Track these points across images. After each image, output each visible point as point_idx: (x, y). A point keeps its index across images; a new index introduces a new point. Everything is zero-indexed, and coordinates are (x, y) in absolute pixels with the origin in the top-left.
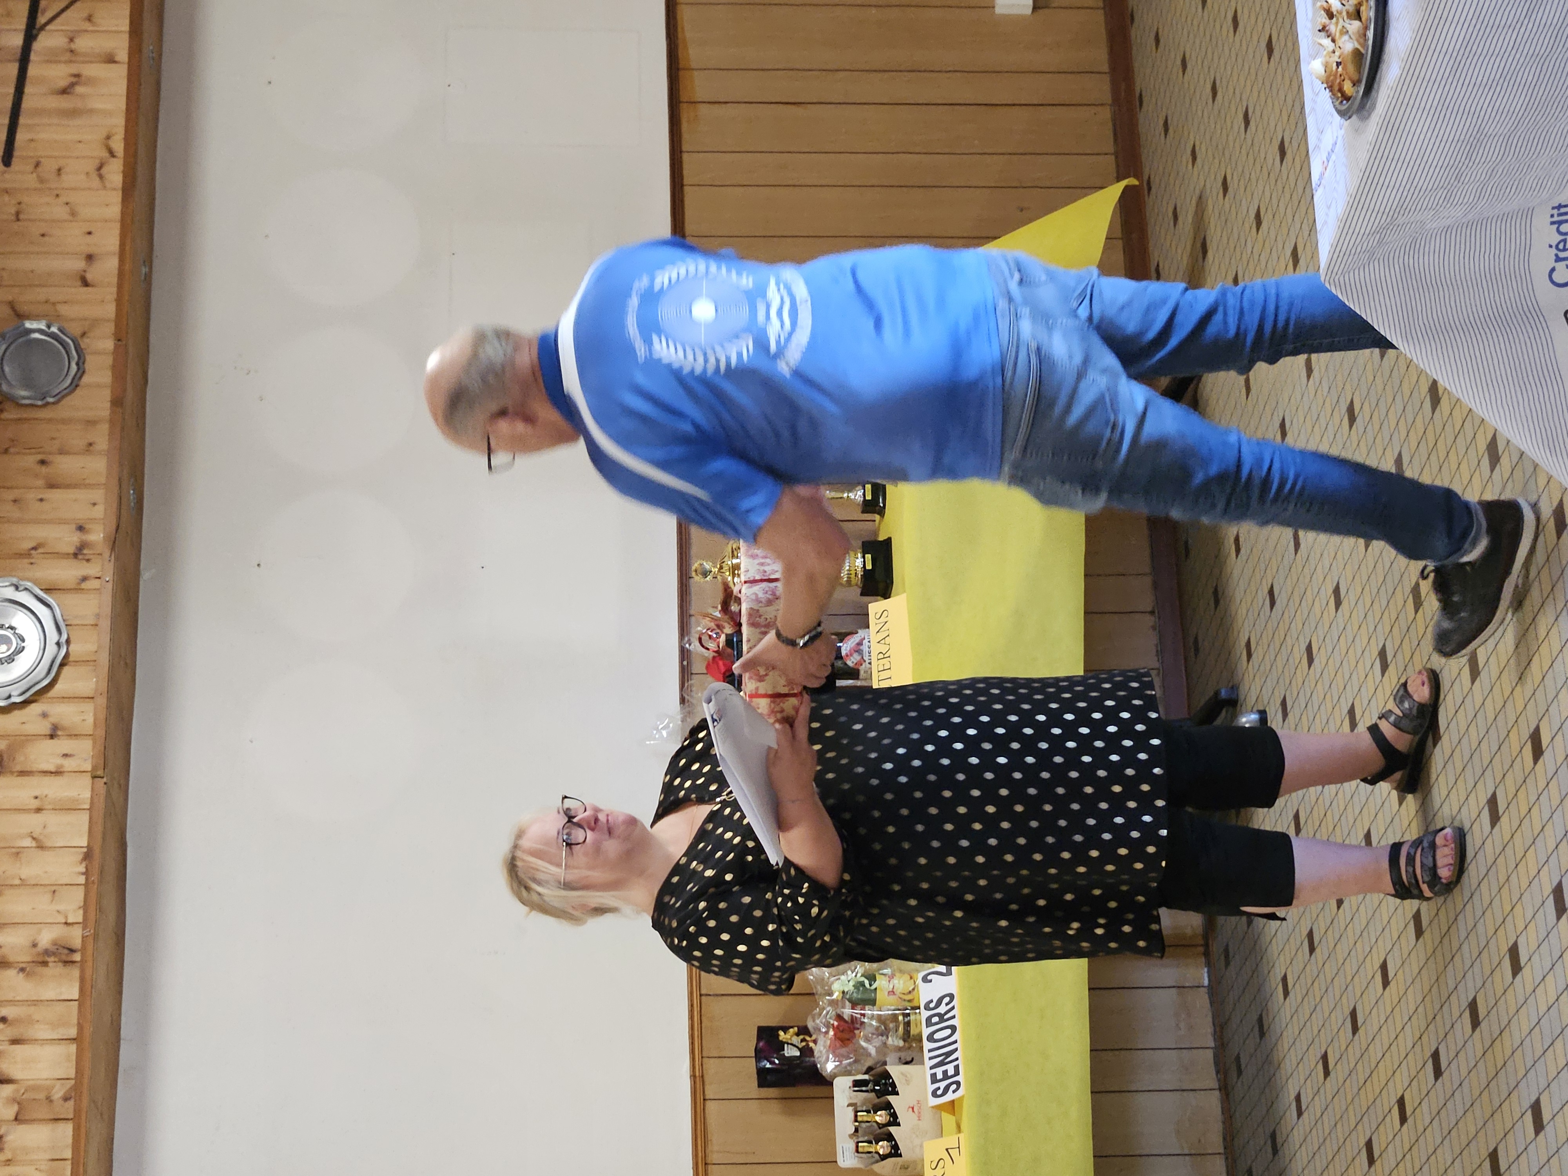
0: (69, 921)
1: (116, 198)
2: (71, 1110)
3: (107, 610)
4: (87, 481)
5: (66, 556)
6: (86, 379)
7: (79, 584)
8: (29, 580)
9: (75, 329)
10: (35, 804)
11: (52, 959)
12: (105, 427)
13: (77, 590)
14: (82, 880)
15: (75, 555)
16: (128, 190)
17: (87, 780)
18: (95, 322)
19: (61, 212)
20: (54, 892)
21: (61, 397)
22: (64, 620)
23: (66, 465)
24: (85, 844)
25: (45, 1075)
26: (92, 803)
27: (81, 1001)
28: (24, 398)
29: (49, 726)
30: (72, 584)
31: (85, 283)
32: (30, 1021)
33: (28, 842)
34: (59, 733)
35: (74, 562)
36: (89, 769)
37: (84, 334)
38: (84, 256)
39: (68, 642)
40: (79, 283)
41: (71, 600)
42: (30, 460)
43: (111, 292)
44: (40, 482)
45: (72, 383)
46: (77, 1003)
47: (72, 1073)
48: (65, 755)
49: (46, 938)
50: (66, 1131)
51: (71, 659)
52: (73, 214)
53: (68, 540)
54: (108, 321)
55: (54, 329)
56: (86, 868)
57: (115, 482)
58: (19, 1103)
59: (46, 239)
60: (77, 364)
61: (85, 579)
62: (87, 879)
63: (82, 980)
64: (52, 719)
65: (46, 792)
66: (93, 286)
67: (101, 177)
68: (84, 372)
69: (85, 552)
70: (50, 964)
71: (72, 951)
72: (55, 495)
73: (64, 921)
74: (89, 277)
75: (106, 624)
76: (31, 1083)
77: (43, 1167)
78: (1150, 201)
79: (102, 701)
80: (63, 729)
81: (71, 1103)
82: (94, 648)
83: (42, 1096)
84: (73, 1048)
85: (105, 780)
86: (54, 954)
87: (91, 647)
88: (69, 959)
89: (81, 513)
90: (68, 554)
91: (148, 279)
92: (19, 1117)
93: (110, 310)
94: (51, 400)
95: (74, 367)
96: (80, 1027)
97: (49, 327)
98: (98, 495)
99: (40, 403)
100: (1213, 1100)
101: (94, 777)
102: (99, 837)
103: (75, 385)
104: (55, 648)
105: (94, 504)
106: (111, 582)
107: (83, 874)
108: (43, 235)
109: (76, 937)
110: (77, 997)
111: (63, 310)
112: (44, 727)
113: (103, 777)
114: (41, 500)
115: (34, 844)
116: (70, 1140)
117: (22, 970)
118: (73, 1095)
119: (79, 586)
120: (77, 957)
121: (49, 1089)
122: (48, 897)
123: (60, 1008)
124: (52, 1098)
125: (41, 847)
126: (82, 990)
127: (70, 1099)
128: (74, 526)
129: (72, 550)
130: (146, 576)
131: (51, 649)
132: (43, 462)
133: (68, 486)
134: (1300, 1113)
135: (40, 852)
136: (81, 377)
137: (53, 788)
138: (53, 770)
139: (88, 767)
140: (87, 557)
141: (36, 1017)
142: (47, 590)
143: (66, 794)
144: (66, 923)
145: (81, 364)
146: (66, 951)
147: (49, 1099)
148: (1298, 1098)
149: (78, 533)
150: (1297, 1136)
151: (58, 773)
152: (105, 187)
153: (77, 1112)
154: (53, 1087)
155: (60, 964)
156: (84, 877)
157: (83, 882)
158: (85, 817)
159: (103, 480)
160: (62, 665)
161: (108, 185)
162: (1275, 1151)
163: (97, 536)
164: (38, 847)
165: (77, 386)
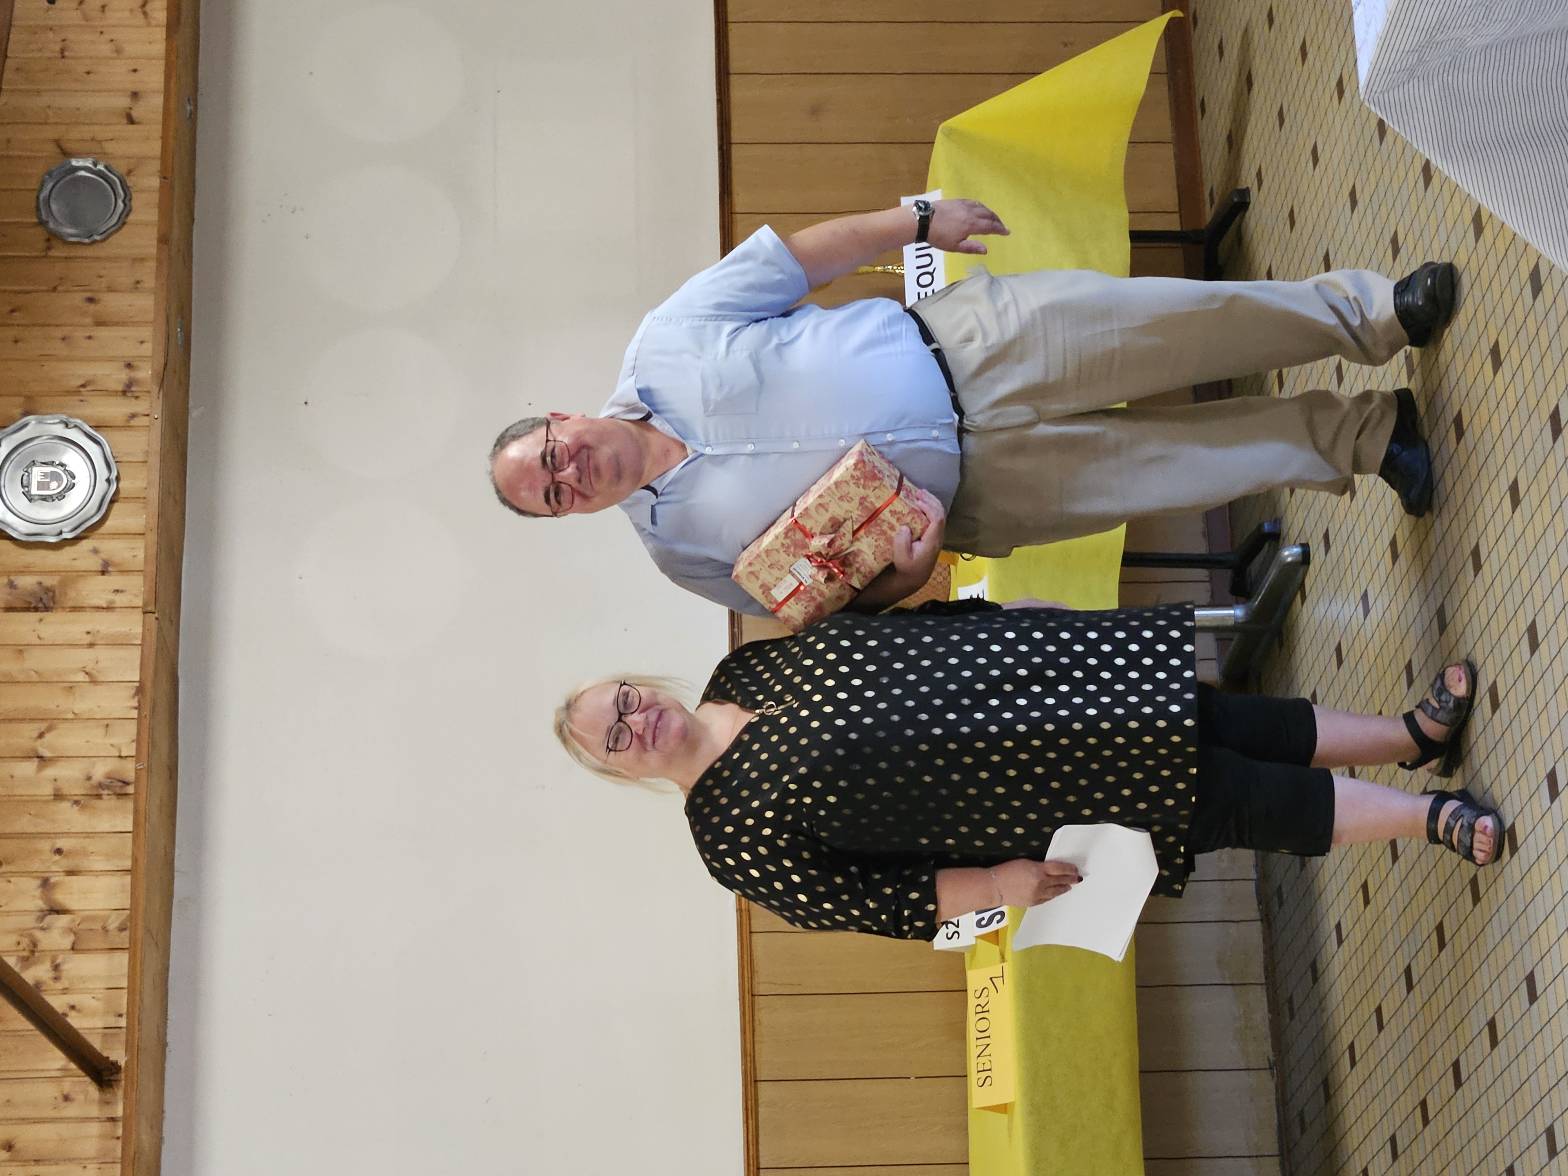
0: (123, 754)
1: (160, 34)
2: (127, 940)
3: (156, 447)
4: (136, 320)
5: (115, 393)
6: (131, 218)
7: (128, 421)
8: (78, 417)
9: (121, 167)
10: (88, 639)
11: (106, 792)
12: (152, 265)
13: (127, 427)
14: (134, 714)
15: (124, 393)
16: (172, 26)
17: (138, 616)
18: (141, 160)
19: (105, 49)
20: (107, 725)
21: (108, 235)
22: (114, 458)
23: (113, 303)
24: (138, 679)
25: (101, 905)
26: (143, 639)
27: (135, 832)
28: (72, 236)
29: (101, 561)
30: (120, 421)
31: (131, 120)
32: (84, 853)
33: (81, 677)
34: (110, 569)
35: (121, 400)
36: (141, 605)
37: (129, 172)
38: (129, 93)
39: (118, 479)
40: (125, 121)
41: (121, 437)
42: (78, 298)
43: (156, 130)
44: (88, 320)
45: (118, 221)
46: (130, 835)
47: (127, 904)
48: (117, 591)
49: (100, 772)
50: (123, 959)
51: (122, 495)
52: (118, 51)
53: (116, 377)
54: (153, 158)
55: (101, 167)
56: (139, 701)
57: (162, 321)
58: (75, 933)
59: (92, 76)
60: (123, 201)
61: (133, 416)
62: (139, 714)
63: (136, 812)
64: (103, 556)
65: (98, 628)
66: (139, 123)
67: (145, 14)
68: (130, 211)
69: (134, 389)
70: (105, 797)
71: (126, 783)
72: (103, 333)
73: (117, 754)
74: (134, 114)
75: (155, 461)
76: (87, 913)
77: (99, 996)
78: (1195, 35)
79: (152, 537)
80: (115, 565)
81: (126, 934)
82: (145, 485)
83: (98, 926)
84: (128, 879)
85: (156, 615)
86: (108, 787)
87: (141, 484)
88: (123, 792)
89: (130, 350)
90: (117, 391)
91: (193, 117)
92: (76, 947)
93: (155, 148)
94: (98, 238)
95: (121, 204)
96: (135, 860)
97: (95, 165)
98: (146, 332)
99: (87, 241)
100: (1254, 932)
101: (145, 613)
102: (150, 672)
103: (122, 222)
104: (106, 484)
105: (142, 342)
106: (160, 420)
107: (136, 708)
108: (88, 73)
109: (129, 770)
110: (131, 829)
111: (109, 147)
112: (95, 563)
113: (154, 613)
114: (90, 338)
115: (87, 679)
116: (125, 970)
117: (76, 802)
118: (129, 924)
119: (128, 423)
120: (131, 789)
121: (105, 919)
122: (102, 731)
123: (114, 840)
124: (108, 928)
125: (94, 681)
126: (136, 824)
127: (125, 929)
128: (122, 364)
129: (120, 388)
130: (194, 414)
131: (102, 486)
132: (91, 300)
133: (116, 324)
134: (1340, 942)
135: (92, 687)
136: (127, 215)
137: (105, 624)
138: (105, 605)
139: (139, 602)
140: (136, 394)
141: (91, 849)
142: (96, 427)
143: (117, 629)
144: (120, 757)
145: (127, 203)
146: (120, 784)
147: (105, 929)
148: (1338, 927)
149: (127, 371)
150: (1336, 966)
151: (109, 608)
152: (149, 25)
153: (133, 941)
154: (109, 917)
155: (114, 797)
156: (136, 711)
157: (136, 717)
158: (136, 653)
159: (150, 317)
160: (112, 502)
161: (153, 22)
162: (1315, 979)
163: (145, 373)
164: (91, 682)
165: (124, 223)
